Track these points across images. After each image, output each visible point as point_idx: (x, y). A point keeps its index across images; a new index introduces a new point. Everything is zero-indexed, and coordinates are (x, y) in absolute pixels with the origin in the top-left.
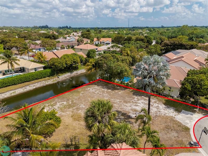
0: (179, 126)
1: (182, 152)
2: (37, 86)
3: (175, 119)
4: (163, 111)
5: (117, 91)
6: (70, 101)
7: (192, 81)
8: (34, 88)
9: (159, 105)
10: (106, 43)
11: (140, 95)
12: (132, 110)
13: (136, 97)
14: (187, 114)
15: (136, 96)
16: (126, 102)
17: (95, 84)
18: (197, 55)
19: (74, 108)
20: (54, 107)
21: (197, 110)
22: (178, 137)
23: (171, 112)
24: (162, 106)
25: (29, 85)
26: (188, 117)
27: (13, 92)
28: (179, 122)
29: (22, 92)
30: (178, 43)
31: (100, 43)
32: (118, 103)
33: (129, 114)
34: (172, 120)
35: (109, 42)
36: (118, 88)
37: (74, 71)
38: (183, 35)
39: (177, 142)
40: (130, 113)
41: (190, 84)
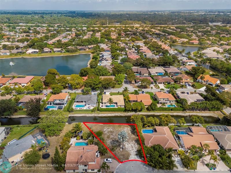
5: (132, 135)
9: (135, 149)
14: (137, 157)
20: (108, 129)
36: (136, 134)
37: (138, 112)
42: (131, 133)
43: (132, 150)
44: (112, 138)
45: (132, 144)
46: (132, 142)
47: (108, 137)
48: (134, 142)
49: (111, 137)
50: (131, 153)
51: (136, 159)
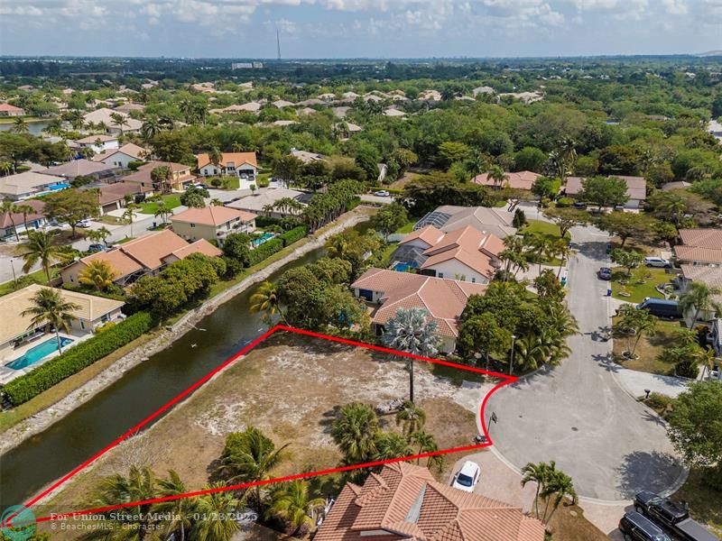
0: (460, 413)
1: (466, 455)
2: (128, 365)
3: (452, 402)
4: (433, 388)
5: (337, 355)
6: (251, 397)
7: (474, 328)
8: (124, 371)
9: (425, 378)
10: (241, 172)
11: (387, 360)
12: (379, 396)
13: (380, 366)
14: (472, 388)
15: (380, 362)
16: (365, 381)
17: (283, 343)
18: (484, 232)
19: (269, 412)
20: (225, 417)
21: (486, 376)
22: (459, 432)
23: (444, 389)
24: (430, 378)
25: (107, 367)
26: (471, 394)
27: (81, 395)
28: (459, 406)
29: (101, 388)
30: (443, 187)
31: (219, 171)
32: (351, 385)
33: (378, 407)
34: (448, 404)
35: (250, 168)
36: (338, 345)
37: (201, 301)
38: (453, 140)
39: (458, 440)
40: (378, 403)
41: (471, 334)
42: (323, 356)
50: (440, 395)
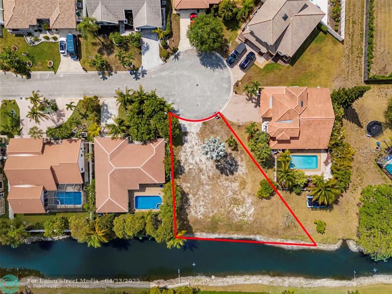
0: (205, 128)
3: (199, 132)
4: (193, 142)
5: (187, 190)
6: (230, 208)
9: (187, 147)
16: (201, 170)
17: (186, 220)
19: (235, 196)
32: (206, 174)
42: (190, 196)
43: (194, 146)
44: (235, 180)
45: (190, 161)
46: (191, 167)
47: (243, 184)
48: (187, 169)
49: (237, 184)
50: (197, 138)
51: (189, 125)
